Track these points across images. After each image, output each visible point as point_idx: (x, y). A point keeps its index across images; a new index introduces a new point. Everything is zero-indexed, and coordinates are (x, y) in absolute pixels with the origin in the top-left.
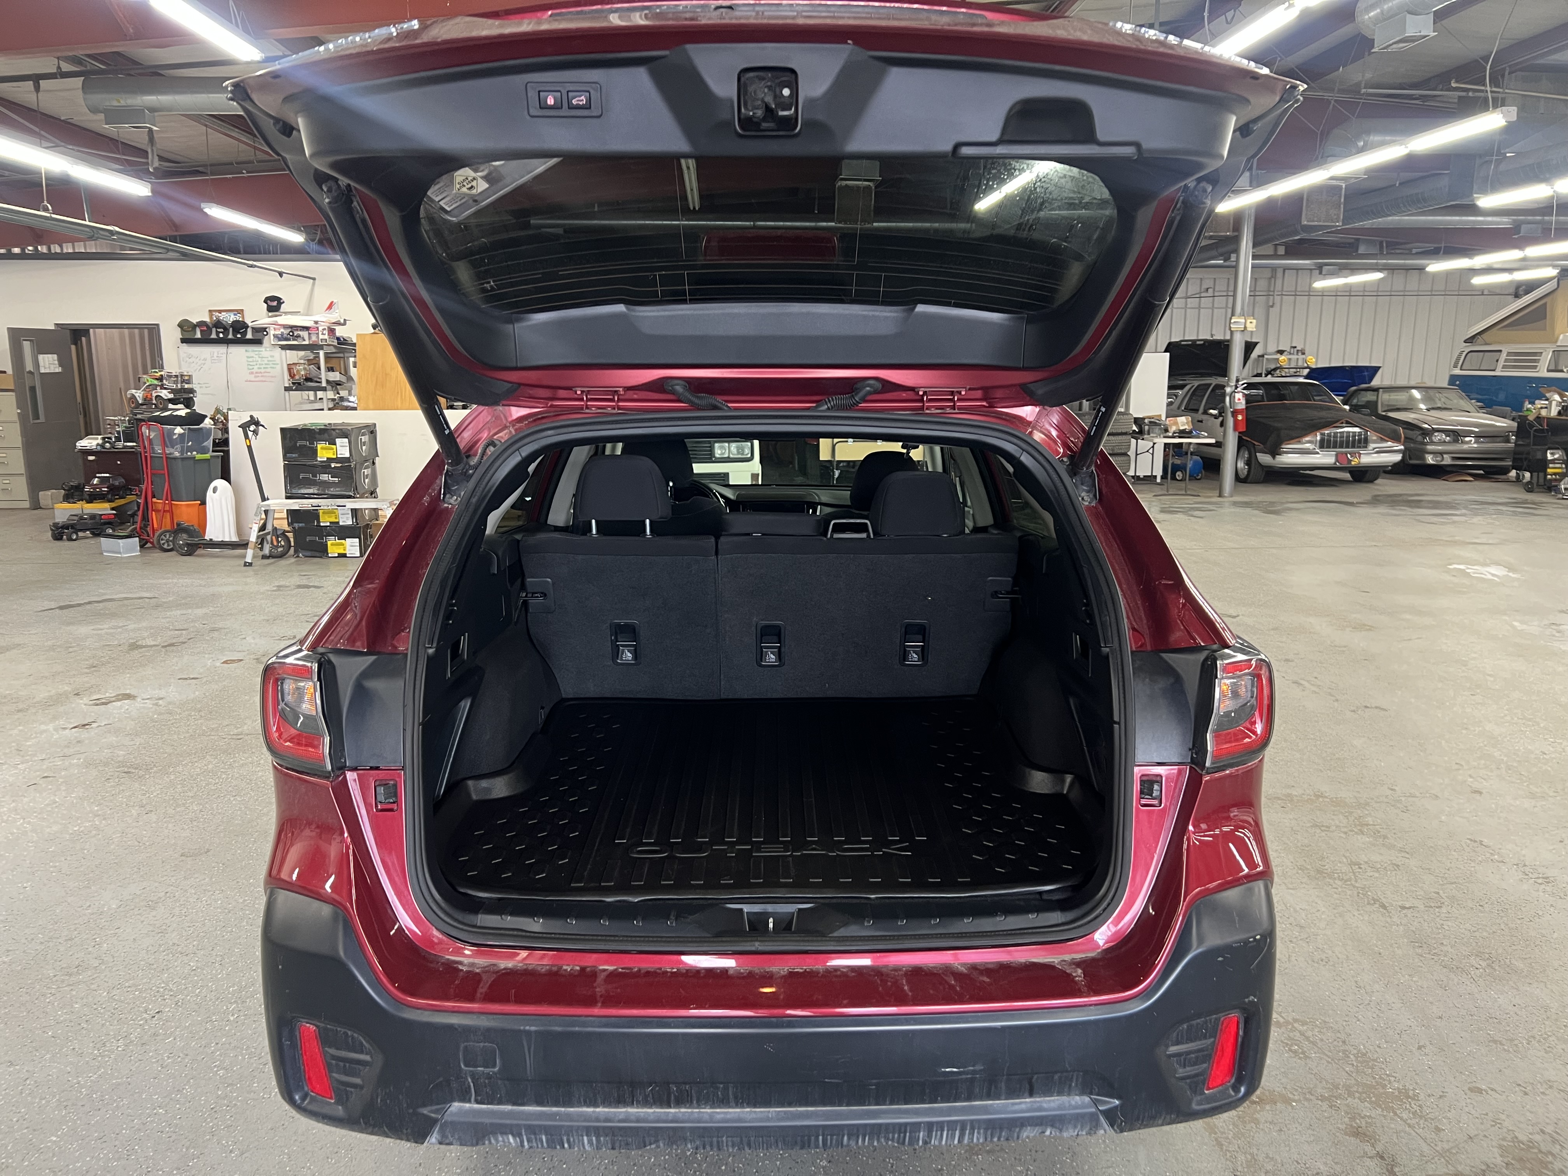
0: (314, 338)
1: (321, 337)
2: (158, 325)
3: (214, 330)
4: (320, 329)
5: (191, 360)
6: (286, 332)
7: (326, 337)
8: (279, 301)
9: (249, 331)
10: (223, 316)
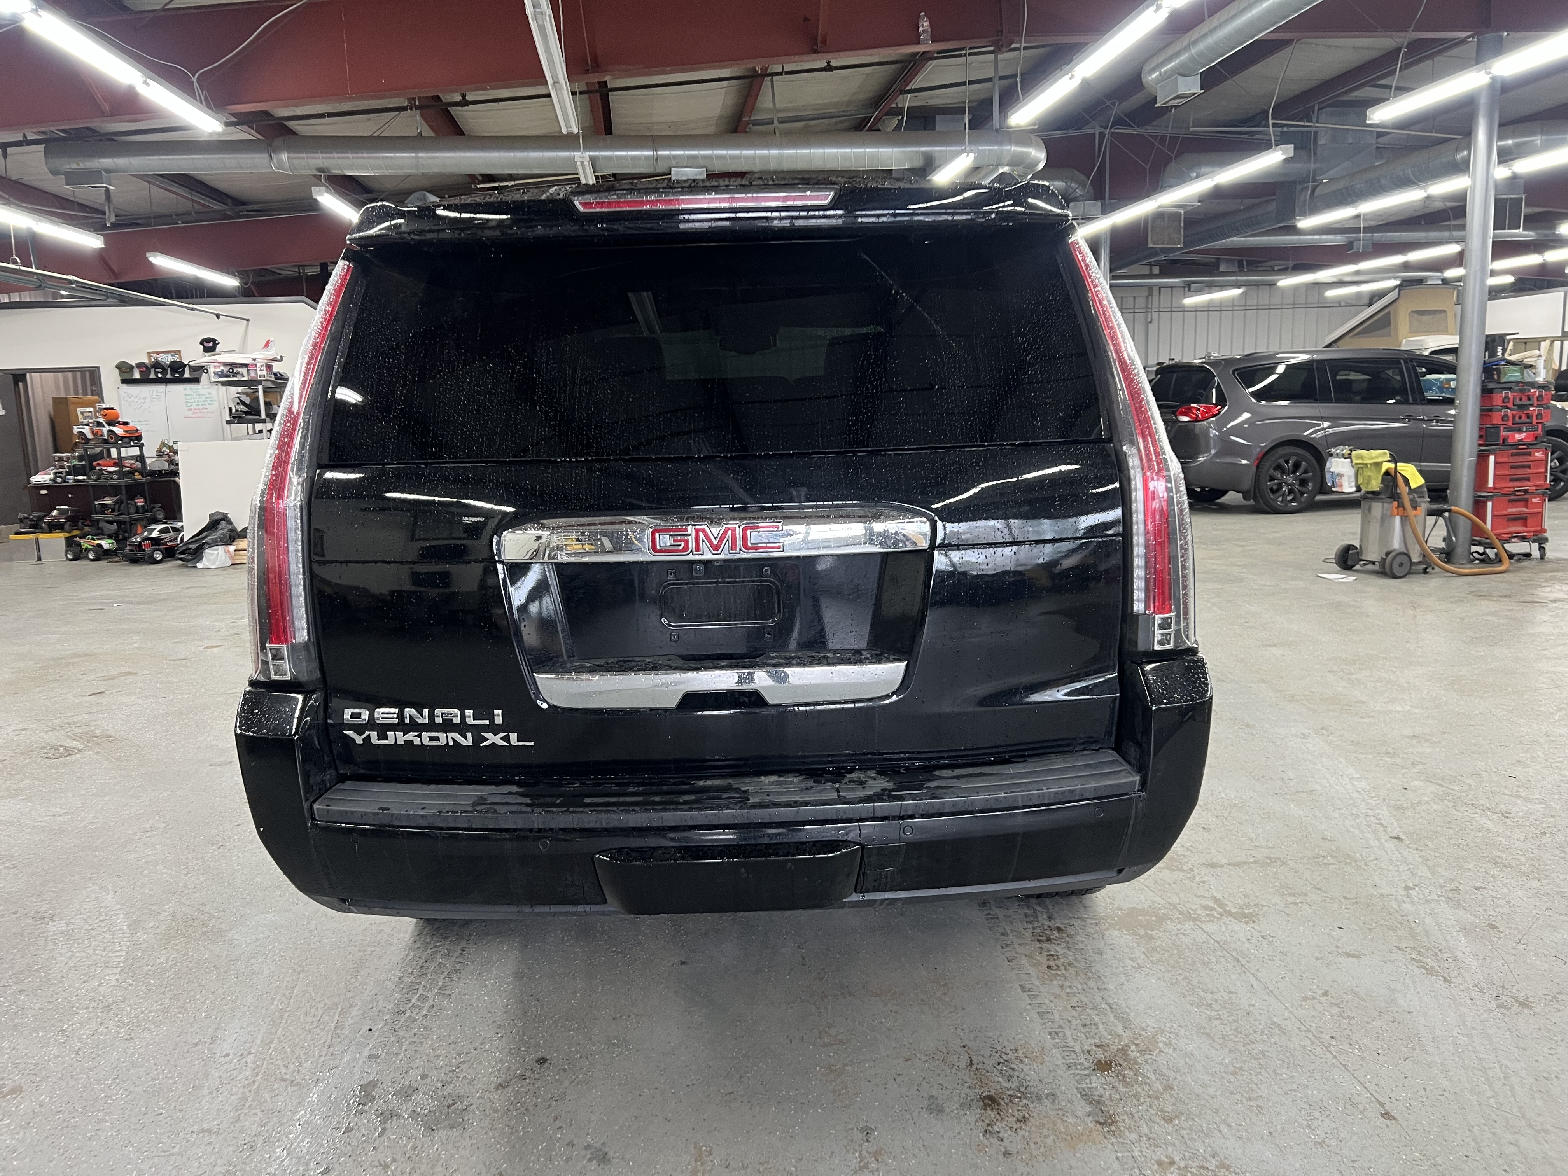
0: (253, 374)
1: (259, 373)
2: (98, 367)
3: (153, 371)
4: (258, 365)
5: (132, 399)
6: (226, 369)
7: (264, 373)
8: (215, 342)
9: (187, 370)
10: (160, 357)
